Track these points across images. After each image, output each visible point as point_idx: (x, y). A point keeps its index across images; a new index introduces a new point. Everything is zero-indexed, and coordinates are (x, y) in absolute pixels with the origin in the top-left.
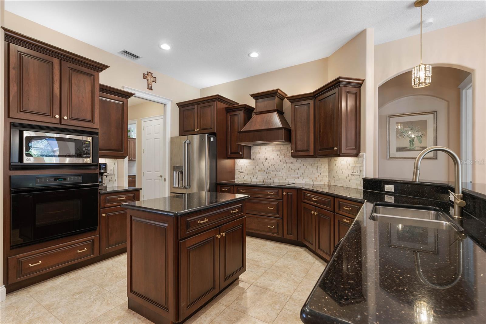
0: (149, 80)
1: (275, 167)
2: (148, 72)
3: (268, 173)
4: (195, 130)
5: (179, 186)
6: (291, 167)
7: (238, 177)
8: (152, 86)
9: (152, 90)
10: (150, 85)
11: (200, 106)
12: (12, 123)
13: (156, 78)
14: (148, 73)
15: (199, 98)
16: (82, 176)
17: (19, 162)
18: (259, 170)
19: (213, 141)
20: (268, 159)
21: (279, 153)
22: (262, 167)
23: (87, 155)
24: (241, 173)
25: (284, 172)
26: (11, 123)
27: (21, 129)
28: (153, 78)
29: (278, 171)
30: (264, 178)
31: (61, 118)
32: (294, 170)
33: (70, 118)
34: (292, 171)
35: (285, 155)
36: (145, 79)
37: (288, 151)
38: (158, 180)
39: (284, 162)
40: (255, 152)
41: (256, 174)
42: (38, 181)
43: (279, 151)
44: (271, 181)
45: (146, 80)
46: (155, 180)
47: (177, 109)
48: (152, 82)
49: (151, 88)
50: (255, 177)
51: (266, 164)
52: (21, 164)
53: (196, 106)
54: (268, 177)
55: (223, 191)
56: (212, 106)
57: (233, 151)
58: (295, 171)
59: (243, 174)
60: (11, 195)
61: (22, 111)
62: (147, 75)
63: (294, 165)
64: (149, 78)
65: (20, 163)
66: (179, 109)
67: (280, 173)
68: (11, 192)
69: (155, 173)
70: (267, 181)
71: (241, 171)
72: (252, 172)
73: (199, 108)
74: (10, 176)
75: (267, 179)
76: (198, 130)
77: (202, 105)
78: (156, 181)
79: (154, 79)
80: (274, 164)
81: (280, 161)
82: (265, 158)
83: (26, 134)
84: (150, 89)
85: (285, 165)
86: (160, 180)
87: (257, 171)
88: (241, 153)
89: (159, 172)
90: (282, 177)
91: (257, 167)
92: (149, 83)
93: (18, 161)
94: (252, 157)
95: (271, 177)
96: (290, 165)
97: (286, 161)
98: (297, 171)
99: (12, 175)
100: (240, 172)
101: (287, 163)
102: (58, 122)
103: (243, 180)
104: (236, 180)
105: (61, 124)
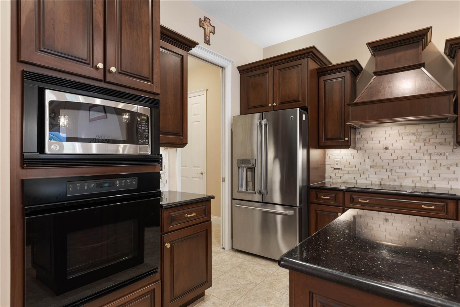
0: (206, 30)
1: (405, 161)
2: (205, 17)
3: (390, 171)
4: (270, 105)
5: (247, 190)
6: (439, 162)
7: (330, 176)
8: (209, 39)
9: (210, 44)
10: (207, 38)
11: (277, 68)
12: (26, 72)
13: (214, 27)
14: (205, 19)
15: (262, 59)
16: (137, 178)
17: (38, 152)
18: (372, 167)
19: (305, 120)
20: (389, 148)
21: (414, 138)
22: (377, 160)
23: (144, 141)
24: (337, 171)
25: (423, 170)
26: (23, 72)
27: (42, 85)
28: (210, 26)
29: (412, 168)
30: (382, 179)
31: (106, 70)
32: (446, 166)
33: (120, 71)
34: (442, 167)
35: (428, 141)
36: (201, 28)
37: (433, 134)
38: (198, 178)
39: (425, 152)
40: (363, 137)
41: (365, 172)
42: (71, 189)
43: (414, 134)
44: (397, 183)
45: (203, 29)
46: (192, 178)
47: (238, 75)
48: (210, 33)
49: (209, 41)
50: (363, 176)
51: (386, 156)
52: (42, 156)
53: (270, 69)
54: (391, 177)
55: (323, 198)
56: (300, 67)
57: (329, 136)
58: (449, 168)
59: (340, 171)
60: (24, 219)
61: (43, 50)
62: (204, 21)
63: (447, 159)
64: (206, 27)
65: (40, 154)
66: (239, 75)
67: (415, 171)
68: (26, 213)
69: (193, 168)
70: (388, 183)
71: (336, 167)
72: (357, 169)
73: (276, 71)
74: (23, 181)
75: (389, 180)
76: (275, 104)
77: (281, 66)
78: (194, 179)
79: (213, 28)
80: (403, 157)
81: (416, 152)
82: (385, 146)
83: (50, 96)
84: (207, 43)
85: (427, 157)
86: (199, 178)
87: (369, 167)
88: (347, 139)
89: (198, 167)
90: (420, 177)
91: (367, 161)
92: (206, 34)
93: (36, 151)
94: (358, 145)
95: (396, 178)
96: (438, 158)
97: (429, 151)
98: (452, 168)
99: (25, 178)
100: (335, 169)
101: (430, 154)
102: (100, 76)
103: (340, 181)
104: (326, 181)
105: (105, 81)
